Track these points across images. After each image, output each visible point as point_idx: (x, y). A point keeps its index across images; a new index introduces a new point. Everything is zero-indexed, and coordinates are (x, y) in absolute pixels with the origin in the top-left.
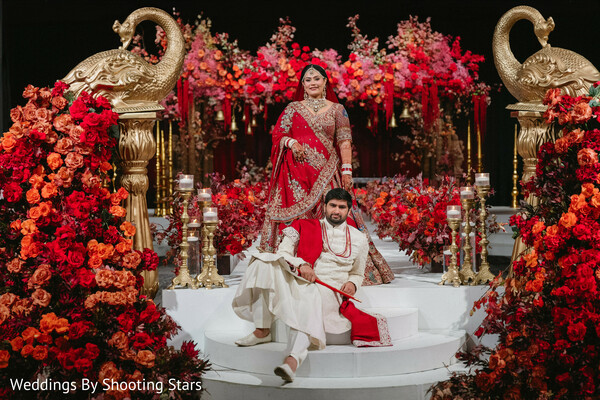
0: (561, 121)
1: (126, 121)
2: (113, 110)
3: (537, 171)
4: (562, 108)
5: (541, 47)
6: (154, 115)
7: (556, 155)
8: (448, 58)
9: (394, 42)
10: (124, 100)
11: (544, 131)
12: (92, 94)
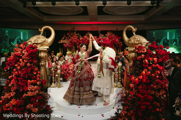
0: (139, 52)
1: (40, 51)
2: (37, 49)
3: (133, 63)
4: (139, 49)
5: (134, 35)
6: (46, 49)
7: (138, 60)
8: (115, 38)
9: (106, 35)
10: (40, 46)
11: (134, 54)
12: (33, 45)
